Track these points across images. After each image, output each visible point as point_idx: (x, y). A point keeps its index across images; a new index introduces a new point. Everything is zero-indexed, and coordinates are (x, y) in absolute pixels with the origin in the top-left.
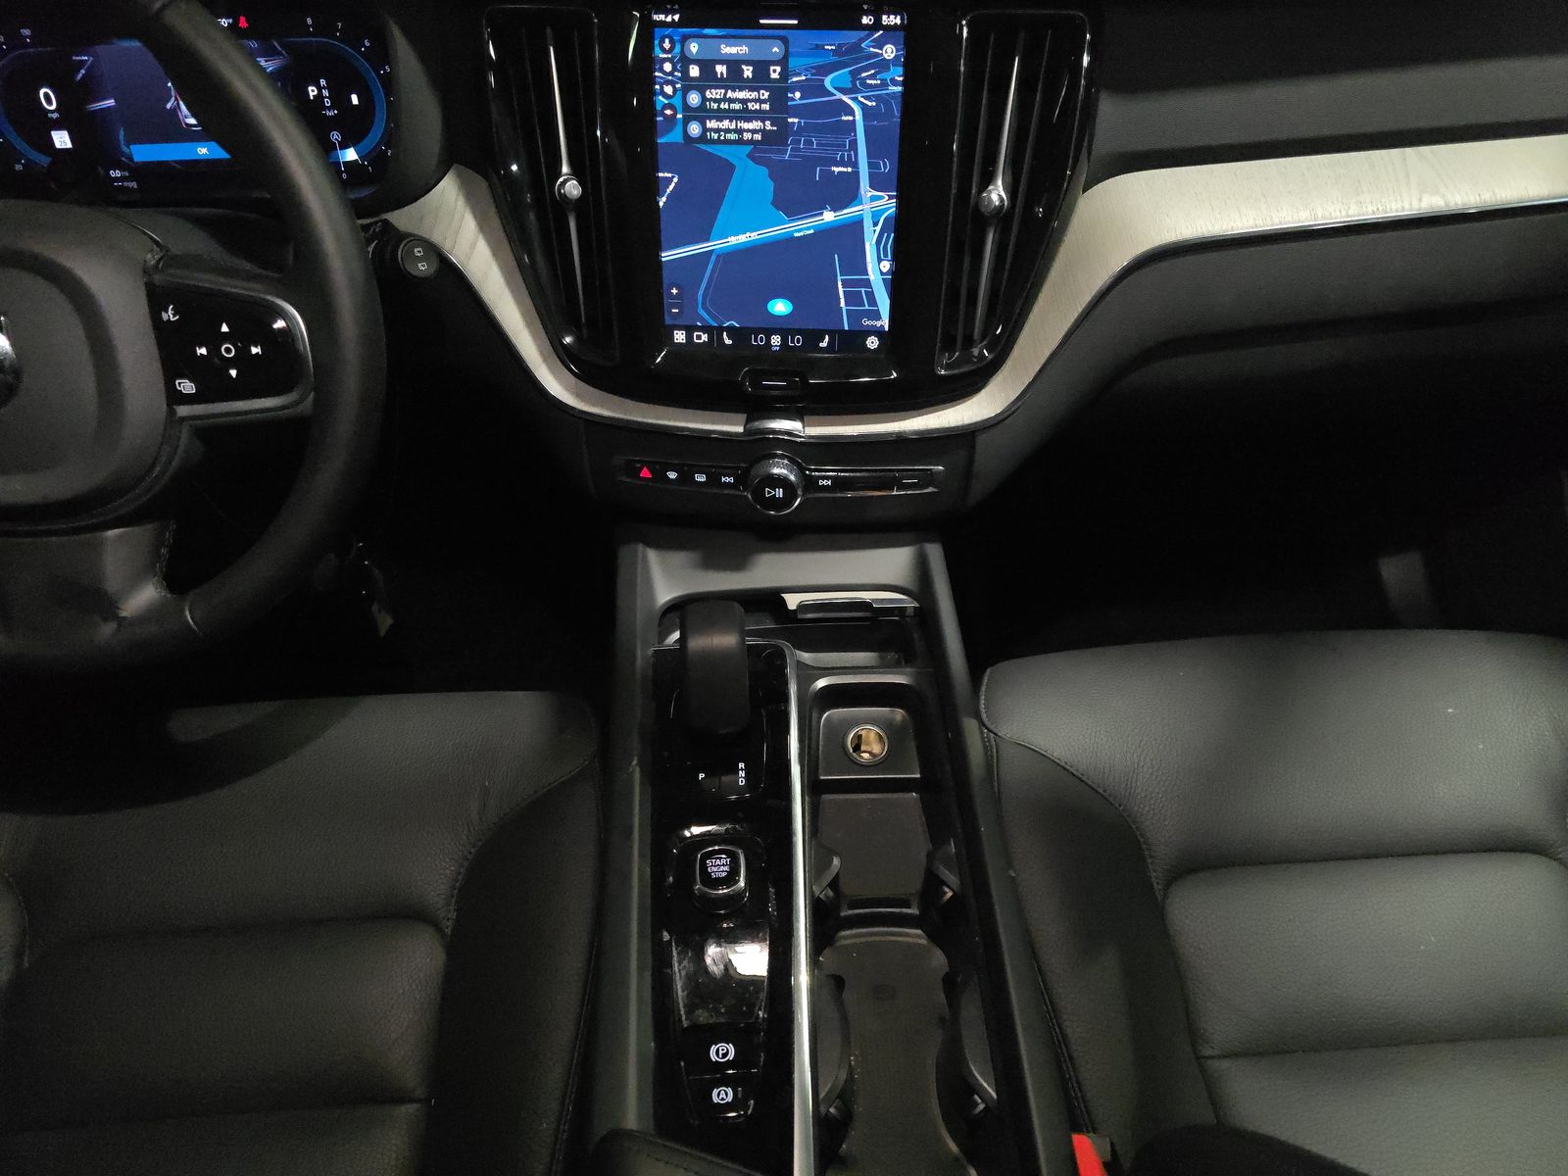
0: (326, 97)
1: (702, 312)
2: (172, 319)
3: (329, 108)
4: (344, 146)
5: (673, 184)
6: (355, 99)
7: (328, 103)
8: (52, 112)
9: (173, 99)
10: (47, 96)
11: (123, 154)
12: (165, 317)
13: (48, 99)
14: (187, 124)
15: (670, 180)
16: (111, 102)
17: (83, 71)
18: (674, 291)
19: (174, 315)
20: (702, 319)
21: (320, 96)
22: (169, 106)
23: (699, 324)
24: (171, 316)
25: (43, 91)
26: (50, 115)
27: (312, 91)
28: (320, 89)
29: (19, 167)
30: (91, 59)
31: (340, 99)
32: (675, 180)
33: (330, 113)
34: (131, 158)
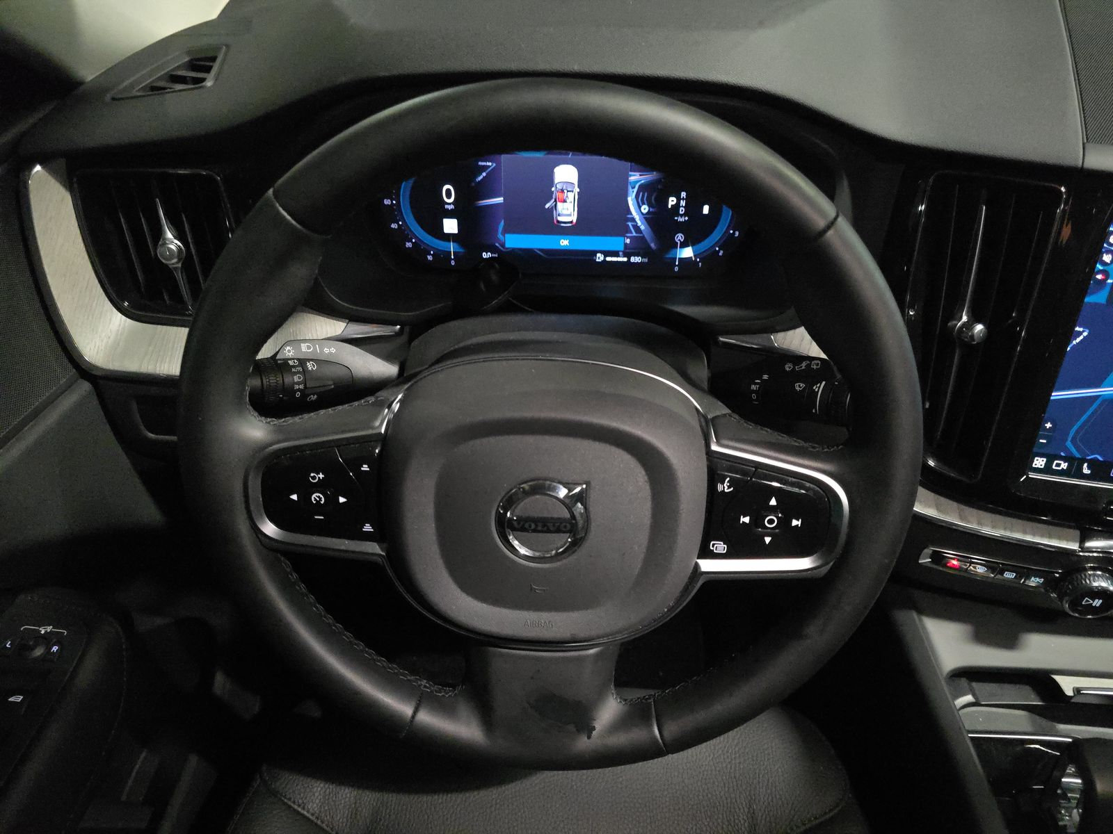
0: (682, 206)
1: (1069, 444)
2: (726, 491)
3: (682, 216)
4: (684, 245)
5: (1081, 337)
6: (706, 209)
7: (682, 210)
8: (449, 204)
9: (553, 200)
10: (448, 192)
11: (498, 240)
12: (720, 488)
13: (449, 194)
14: (558, 221)
15: (1080, 333)
16: (500, 200)
17: (484, 174)
18: (1048, 425)
19: (729, 487)
20: (1066, 449)
21: (677, 206)
22: (547, 206)
23: (1062, 454)
24: (726, 487)
25: (446, 187)
26: (446, 206)
27: (672, 201)
28: (679, 199)
29: (409, 245)
30: (494, 165)
31: (693, 208)
32: (1085, 334)
33: (681, 219)
34: (503, 245)
